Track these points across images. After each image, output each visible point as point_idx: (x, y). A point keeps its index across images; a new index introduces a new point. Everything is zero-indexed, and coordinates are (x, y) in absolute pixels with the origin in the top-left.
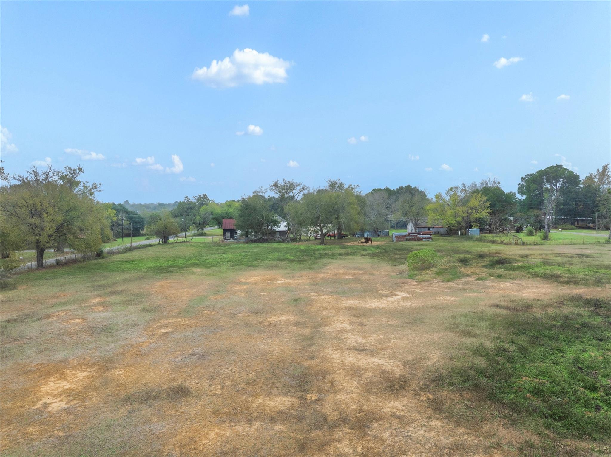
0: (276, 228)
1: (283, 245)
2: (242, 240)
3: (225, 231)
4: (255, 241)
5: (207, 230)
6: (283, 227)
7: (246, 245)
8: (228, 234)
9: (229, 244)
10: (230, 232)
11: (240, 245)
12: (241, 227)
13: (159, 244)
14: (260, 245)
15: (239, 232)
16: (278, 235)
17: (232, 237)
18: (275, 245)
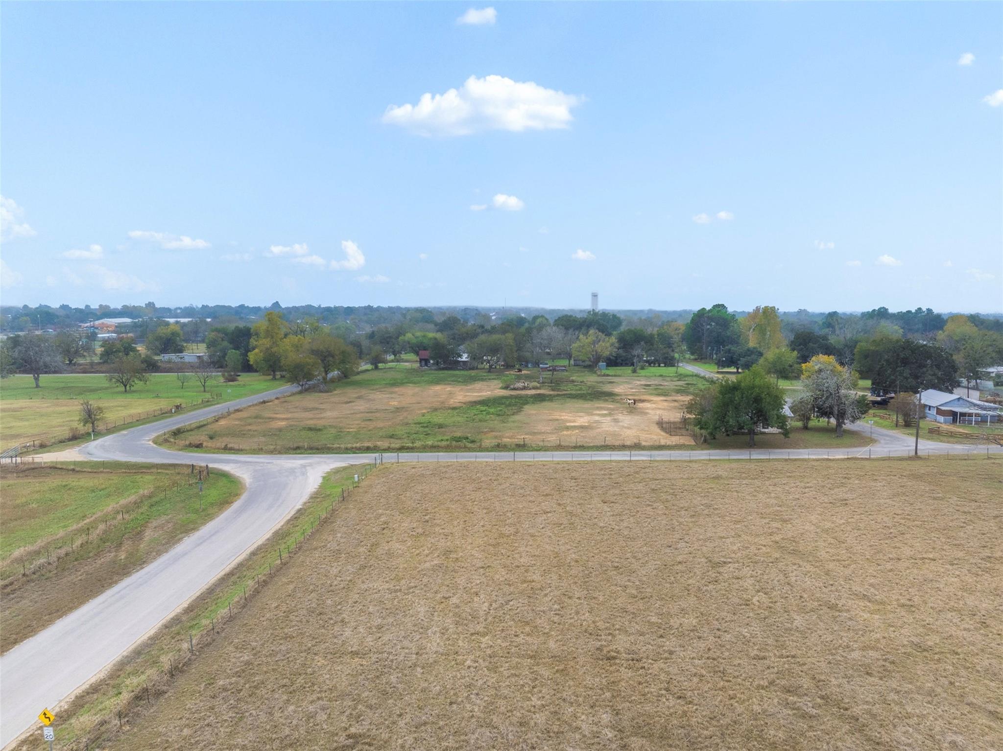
0: (459, 359)
1: (463, 372)
2: (433, 368)
3: (421, 360)
4: (443, 369)
5: (404, 356)
6: (465, 357)
7: (436, 372)
8: (423, 363)
9: (424, 371)
10: (424, 361)
11: (433, 372)
12: (432, 358)
13: (372, 369)
14: (446, 372)
15: (432, 362)
16: (461, 364)
17: (426, 365)
18: (457, 372)
